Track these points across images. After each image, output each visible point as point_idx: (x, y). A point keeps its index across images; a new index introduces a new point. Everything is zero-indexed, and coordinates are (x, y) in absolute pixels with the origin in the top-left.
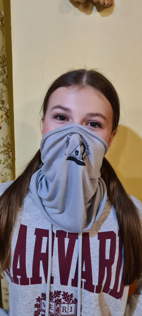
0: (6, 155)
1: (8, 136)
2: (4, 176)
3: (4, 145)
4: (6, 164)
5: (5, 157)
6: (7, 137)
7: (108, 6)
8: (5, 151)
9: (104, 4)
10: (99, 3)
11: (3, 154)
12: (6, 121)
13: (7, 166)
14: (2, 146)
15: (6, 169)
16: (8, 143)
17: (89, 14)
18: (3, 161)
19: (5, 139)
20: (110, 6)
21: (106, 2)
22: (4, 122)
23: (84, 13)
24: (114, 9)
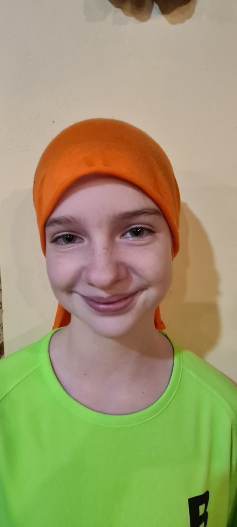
17: (144, 20)
23: (133, 18)
24: (196, 7)
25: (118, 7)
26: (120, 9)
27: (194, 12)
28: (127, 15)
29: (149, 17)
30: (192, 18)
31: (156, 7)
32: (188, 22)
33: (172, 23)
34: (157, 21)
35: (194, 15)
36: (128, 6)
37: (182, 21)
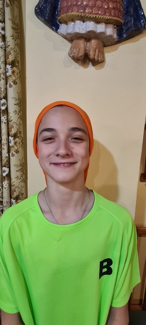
0: (21, 172)
1: (23, 157)
2: (20, 188)
3: (20, 164)
4: (22, 179)
5: (21, 173)
6: (22, 159)
7: (101, 62)
8: (21, 169)
9: (98, 61)
10: (94, 59)
11: (20, 171)
12: (22, 147)
13: (22, 180)
14: (19, 166)
15: (22, 182)
16: (23, 163)
17: (86, 68)
18: (19, 177)
19: (21, 160)
20: (102, 62)
21: (100, 59)
22: (21, 147)
23: (82, 67)
24: (106, 64)
25: (76, 62)
26: (77, 64)
27: (104, 66)
28: (80, 66)
29: (88, 67)
30: (104, 68)
31: (90, 63)
32: (102, 69)
33: (96, 69)
34: (91, 68)
35: (104, 67)
36: (80, 62)
37: (101, 69)
